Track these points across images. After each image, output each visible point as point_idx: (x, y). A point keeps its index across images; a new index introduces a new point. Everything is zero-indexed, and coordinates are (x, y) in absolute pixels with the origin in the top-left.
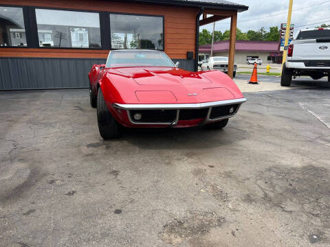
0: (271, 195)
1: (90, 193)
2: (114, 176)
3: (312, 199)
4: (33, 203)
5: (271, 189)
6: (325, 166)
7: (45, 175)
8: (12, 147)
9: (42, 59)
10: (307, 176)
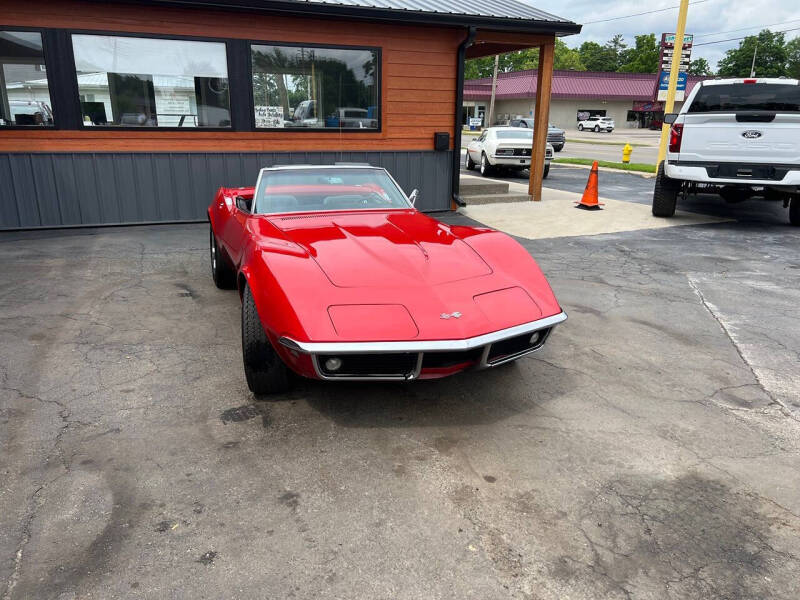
0: (608, 558)
1: (245, 557)
2: (289, 509)
3: (687, 571)
4: (135, 585)
5: (609, 543)
6: (724, 478)
7: (145, 506)
8: (59, 423)
9: (90, 154)
10: (682, 507)
